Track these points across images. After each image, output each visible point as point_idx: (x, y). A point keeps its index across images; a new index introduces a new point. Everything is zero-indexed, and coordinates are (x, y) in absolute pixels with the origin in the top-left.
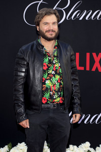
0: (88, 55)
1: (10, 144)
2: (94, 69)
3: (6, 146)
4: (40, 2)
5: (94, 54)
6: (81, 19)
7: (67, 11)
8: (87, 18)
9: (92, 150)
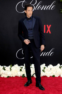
0: (45, 26)
1: (11, 65)
2: (47, 32)
3: (10, 66)
4: (23, 2)
5: (47, 26)
6: (41, 9)
7: (35, 6)
8: (44, 9)
9: (46, 67)
